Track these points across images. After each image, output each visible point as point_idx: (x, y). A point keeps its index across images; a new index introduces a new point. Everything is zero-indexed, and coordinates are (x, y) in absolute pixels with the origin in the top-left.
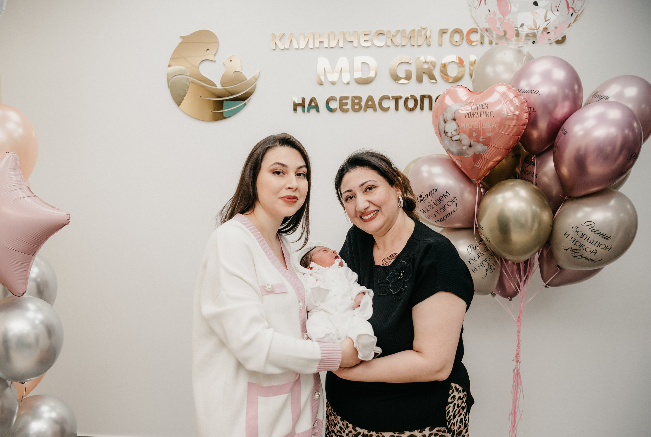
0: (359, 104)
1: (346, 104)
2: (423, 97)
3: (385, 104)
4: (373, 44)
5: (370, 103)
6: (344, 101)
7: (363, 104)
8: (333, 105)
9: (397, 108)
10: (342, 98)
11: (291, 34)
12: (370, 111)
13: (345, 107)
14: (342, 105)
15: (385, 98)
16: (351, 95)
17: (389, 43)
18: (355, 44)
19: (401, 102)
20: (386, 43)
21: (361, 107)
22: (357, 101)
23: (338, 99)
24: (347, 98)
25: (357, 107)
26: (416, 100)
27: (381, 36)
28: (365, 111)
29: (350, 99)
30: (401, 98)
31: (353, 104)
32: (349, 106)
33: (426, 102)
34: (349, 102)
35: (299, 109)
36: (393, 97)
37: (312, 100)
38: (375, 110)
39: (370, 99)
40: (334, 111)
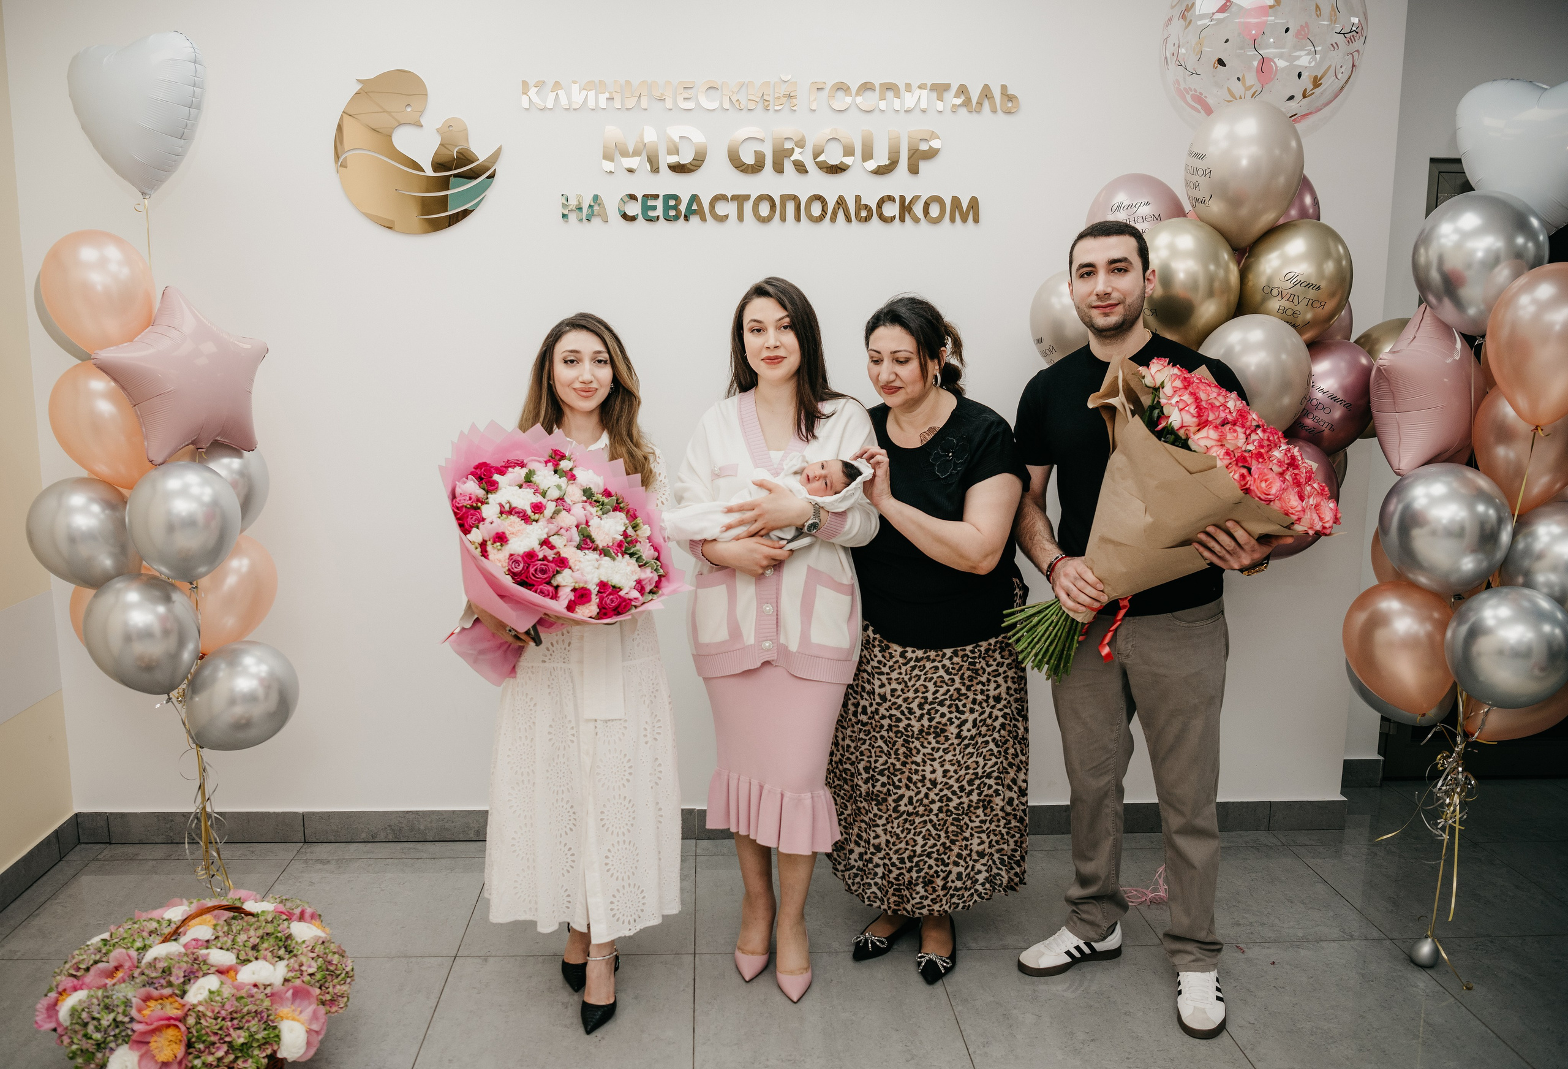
0: (675, 208)
1: (654, 208)
2: (785, 198)
3: (721, 209)
4: (698, 104)
5: (695, 207)
6: (651, 203)
7: (683, 208)
8: (634, 209)
9: (741, 217)
10: (646, 197)
11: (557, 83)
12: (695, 220)
13: (651, 214)
14: (646, 208)
15: (719, 198)
16: (662, 193)
17: (727, 105)
18: (669, 104)
19: (748, 207)
20: (721, 104)
21: (678, 212)
22: (672, 203)
23: (640, 199)
24: (656, 197)
25: (672, 213)
26: (773, 206)
27: (712, 92)
28: (686, 218)
29: (661, 197)
30: (747, 197)
31: (667, 208)
32: (659, 212)
33: (790, 207)
34: (659, 203)
35: (573, 217)
36: (734, 198)
37: (596, 200)
38: (703, 219)
39: (694, 198)
40: (633, 219)
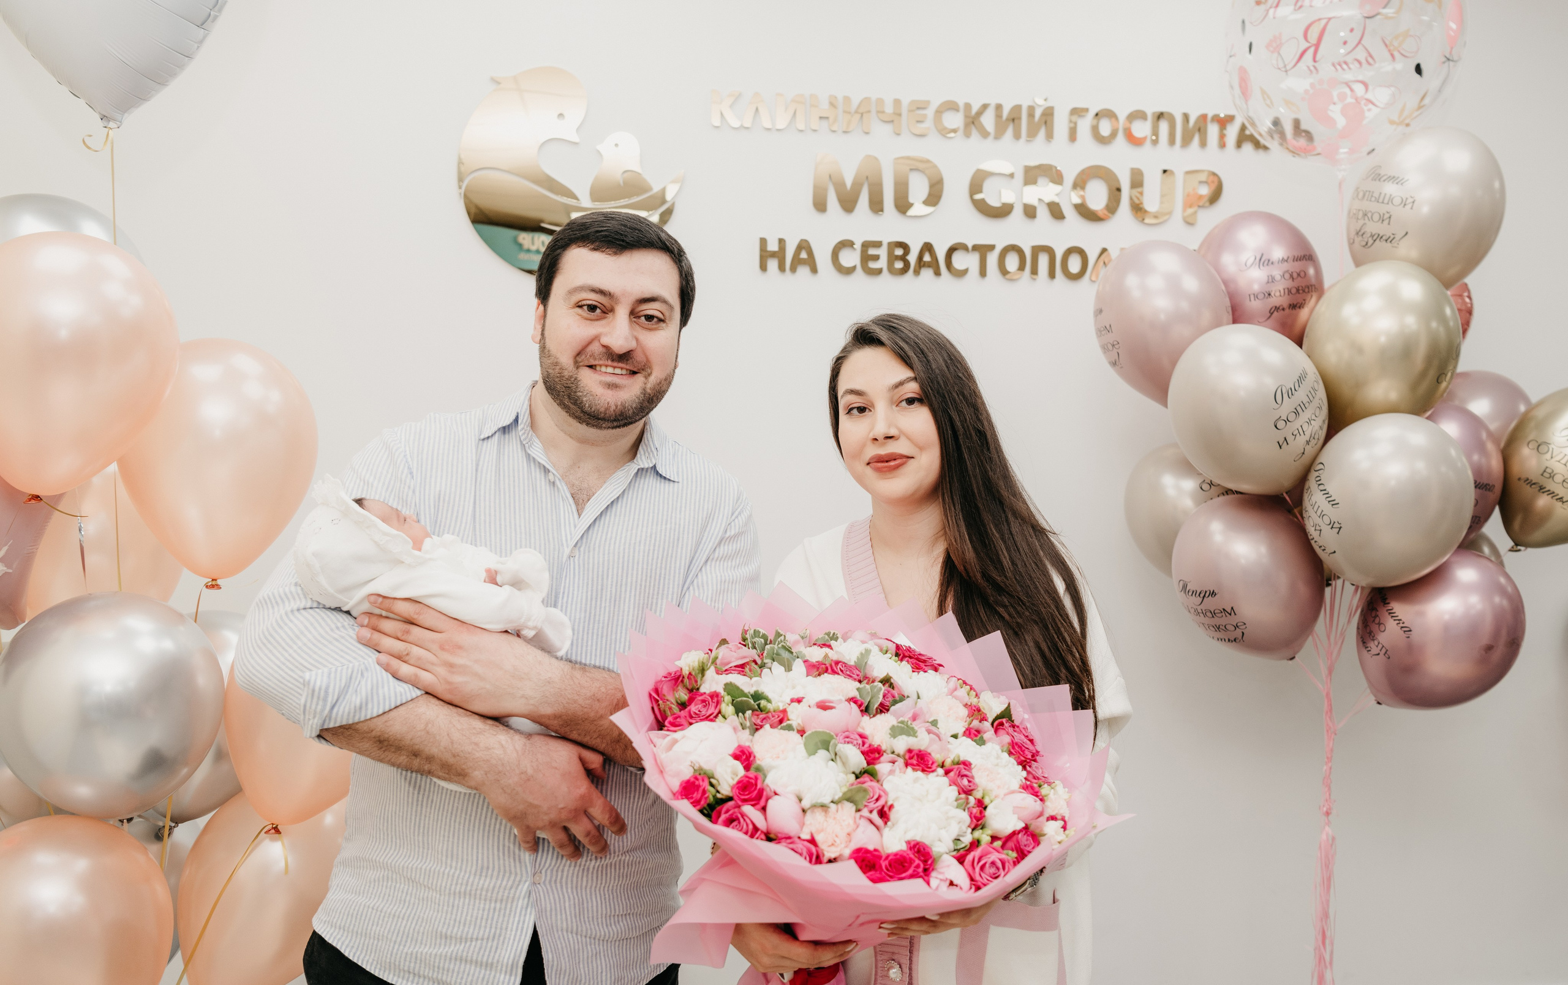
0: (903, 258)
1: (876, 258)
2: (1037, 251)
3: (959, 261)
5: (927, 258)
6: (872, 251)
7: (912, 258)
8: (848, 259)
9: (983, 273)
10: (866, 245)
12: (927, 273)
13: (873, 265)
14: (866, 258)
15: (959, 247)
16: (886, 239)
17: (969, 131)
18: (899, 126)
19: (992, 260)
20: (961, 128)
21: (907, 265)
22: (899, 252)
23: (858, 246)
24: (878, 244)
25: (899, 265)
26: (1022, 256)
27: (952, 113)
28: (917, 272)
29: (885, 246)
30: (992, 247)
31: (892, 258)
32: (882, 263)
33: (1043, 261)
34: (883, 252)
35: (773, 264)
36: (978, 248)
37: (804, 246)
38: (938, 273)
39: (928, 247)
40: (849, 271)
